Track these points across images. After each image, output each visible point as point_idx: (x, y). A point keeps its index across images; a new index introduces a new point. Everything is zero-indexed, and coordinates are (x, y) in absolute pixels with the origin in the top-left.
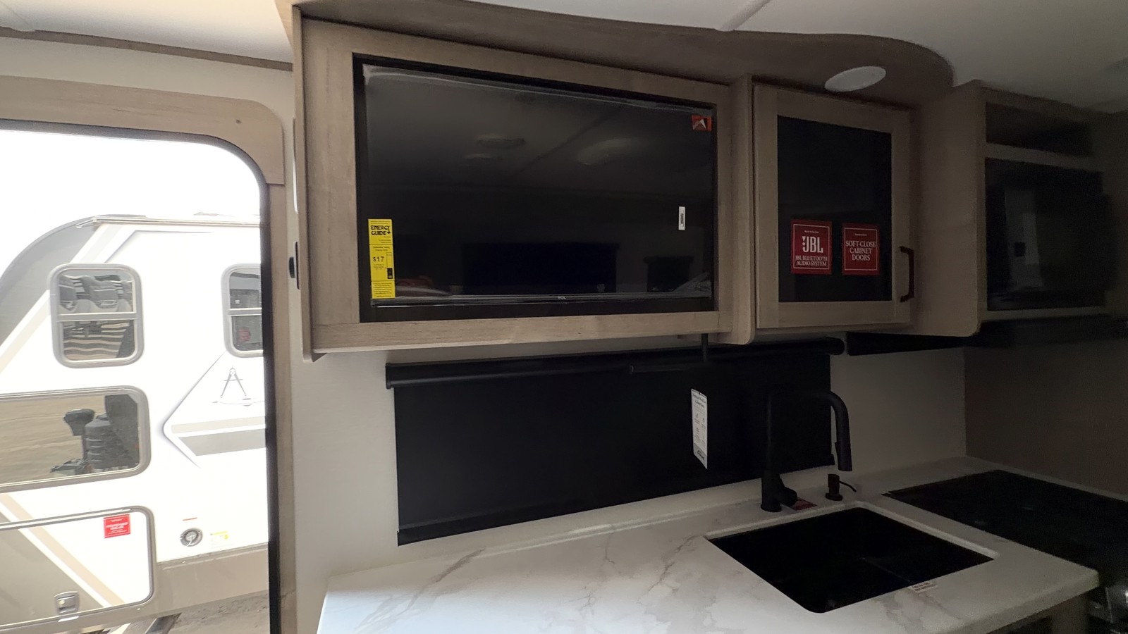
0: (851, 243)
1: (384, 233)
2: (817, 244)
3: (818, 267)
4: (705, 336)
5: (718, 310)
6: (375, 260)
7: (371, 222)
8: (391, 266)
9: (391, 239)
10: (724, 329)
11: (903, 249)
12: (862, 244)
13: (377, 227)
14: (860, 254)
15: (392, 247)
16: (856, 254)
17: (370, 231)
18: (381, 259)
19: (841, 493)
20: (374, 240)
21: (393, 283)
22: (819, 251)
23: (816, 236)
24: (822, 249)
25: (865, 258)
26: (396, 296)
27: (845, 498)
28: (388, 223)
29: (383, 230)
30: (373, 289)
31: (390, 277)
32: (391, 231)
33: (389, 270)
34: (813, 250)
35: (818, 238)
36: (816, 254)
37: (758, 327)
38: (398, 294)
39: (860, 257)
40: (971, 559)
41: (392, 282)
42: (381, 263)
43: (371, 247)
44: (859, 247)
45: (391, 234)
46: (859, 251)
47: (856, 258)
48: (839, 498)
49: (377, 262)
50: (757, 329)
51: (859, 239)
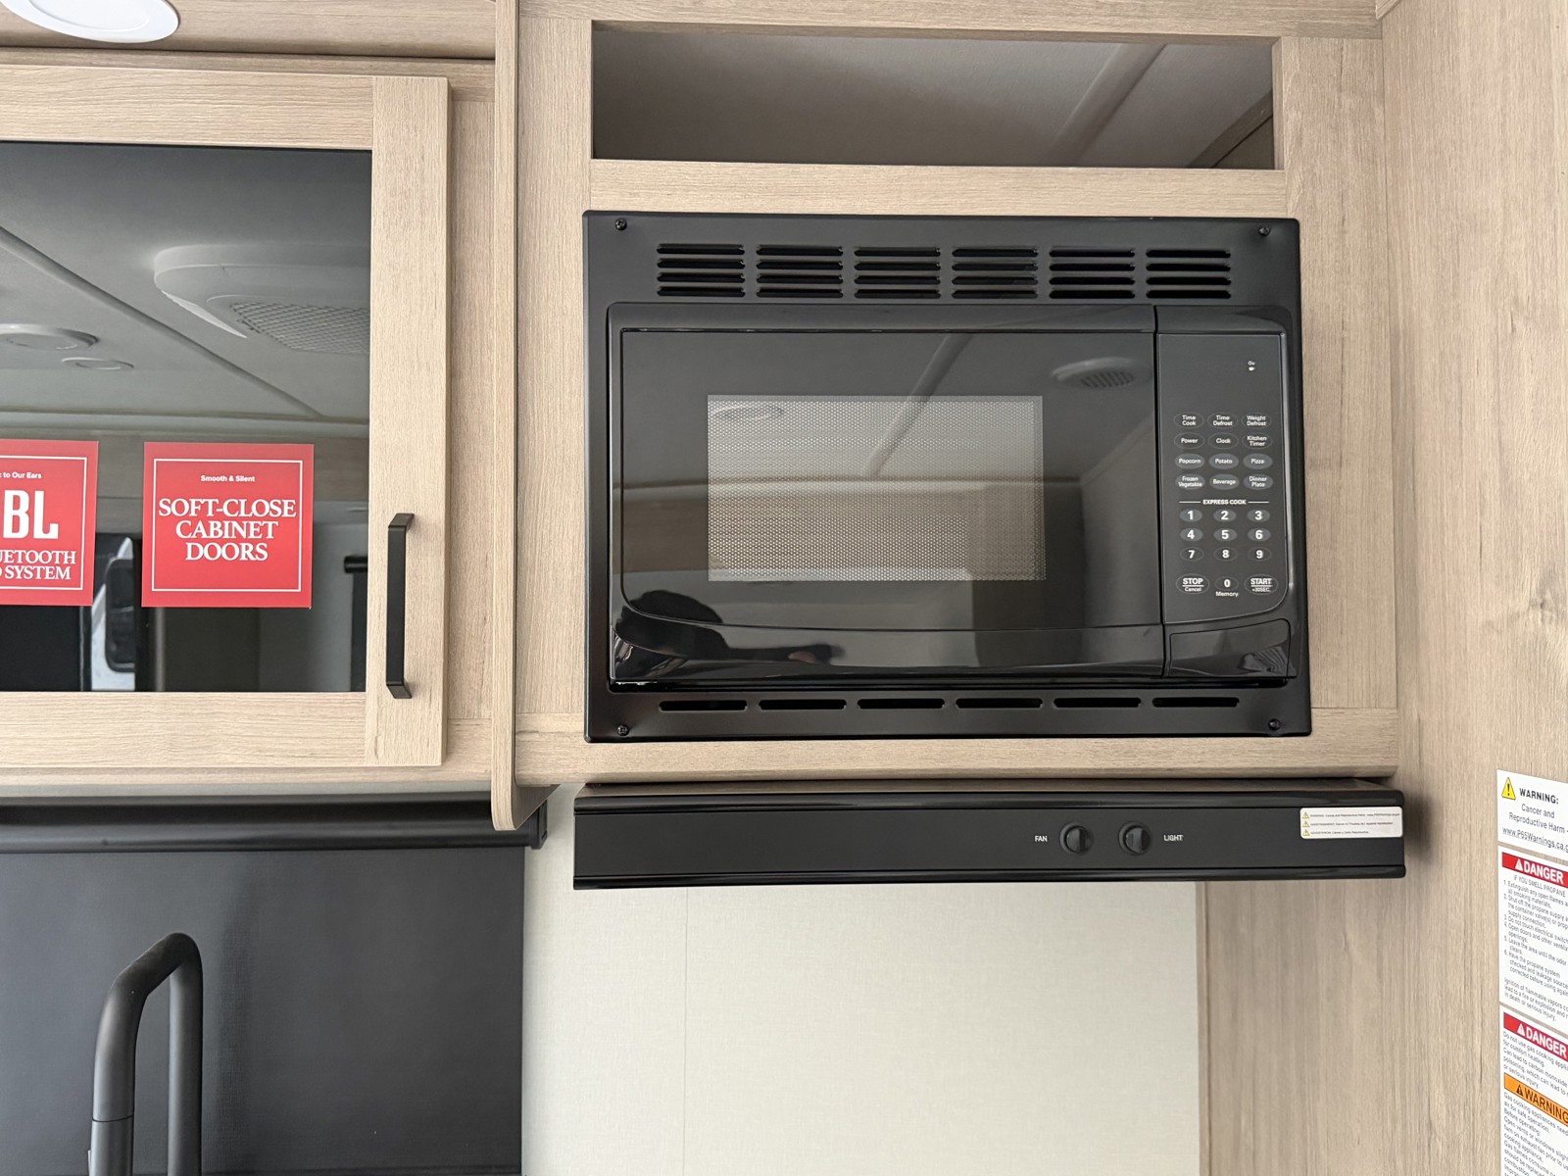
0: (180, 508)
2: (31, 513)
3: (34, 582)
12: (233, 508)
14: (221, 542)
16: (204, 542)
22: (39, 534)
23: (30, 487)
24: (54, 529)
25: (245, 552)
34: (16, 528)
35: (39, 496)
36: (29, 542)
39: (221, 551)
44: (220, 517)
46: (216, 530)
47: (204, 551)
51: (221, 492)
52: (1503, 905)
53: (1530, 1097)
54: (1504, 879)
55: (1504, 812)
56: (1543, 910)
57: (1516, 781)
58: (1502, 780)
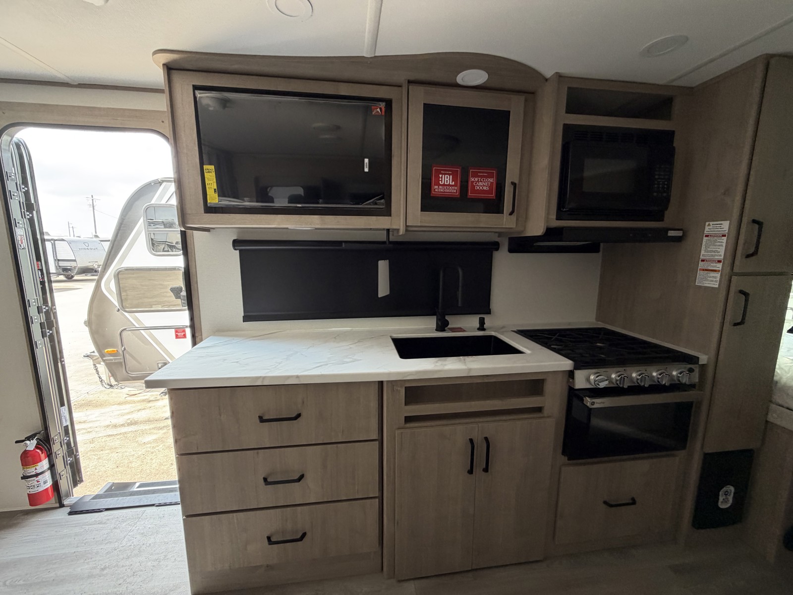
0: (474, 179)
2: (449, 179)
3: (450, 193)
4: (388, 231)
5: (391, 215)
7: (206, 167)
8: (216, 188)
9: (214, 175)
12: (483, 180)
13: (208, 169)
14: (481, 186)
15: (215, 179)
16: (478, 186)
17: (205, 171)
18: (211, 184)
20: (206, 175)
22: (451, 184)
23: (449, 175)
24: (453, 182)
25: (485, 188)
26: (219, 202)
27: (485, 330)
28: (212, 167)
29: (210, 171)
30: (208, 198)
32: (214, 171)
34: (447, 182)
35: (451, 176)
36: (449, 185)
38: (219, 200)
39: (481, 188)
41: (217, 195)
43: (206, 179)
44: (481, 181)
47: (478, 188)
49: (209, 186)
50: (407, 226)
51: (481, 177)
52: (704, 243)
53: (706, 270)
54: (705, 239)
55: (707, 228)
56: (715, 241)
57: (711, 223)
58: (707, 223)
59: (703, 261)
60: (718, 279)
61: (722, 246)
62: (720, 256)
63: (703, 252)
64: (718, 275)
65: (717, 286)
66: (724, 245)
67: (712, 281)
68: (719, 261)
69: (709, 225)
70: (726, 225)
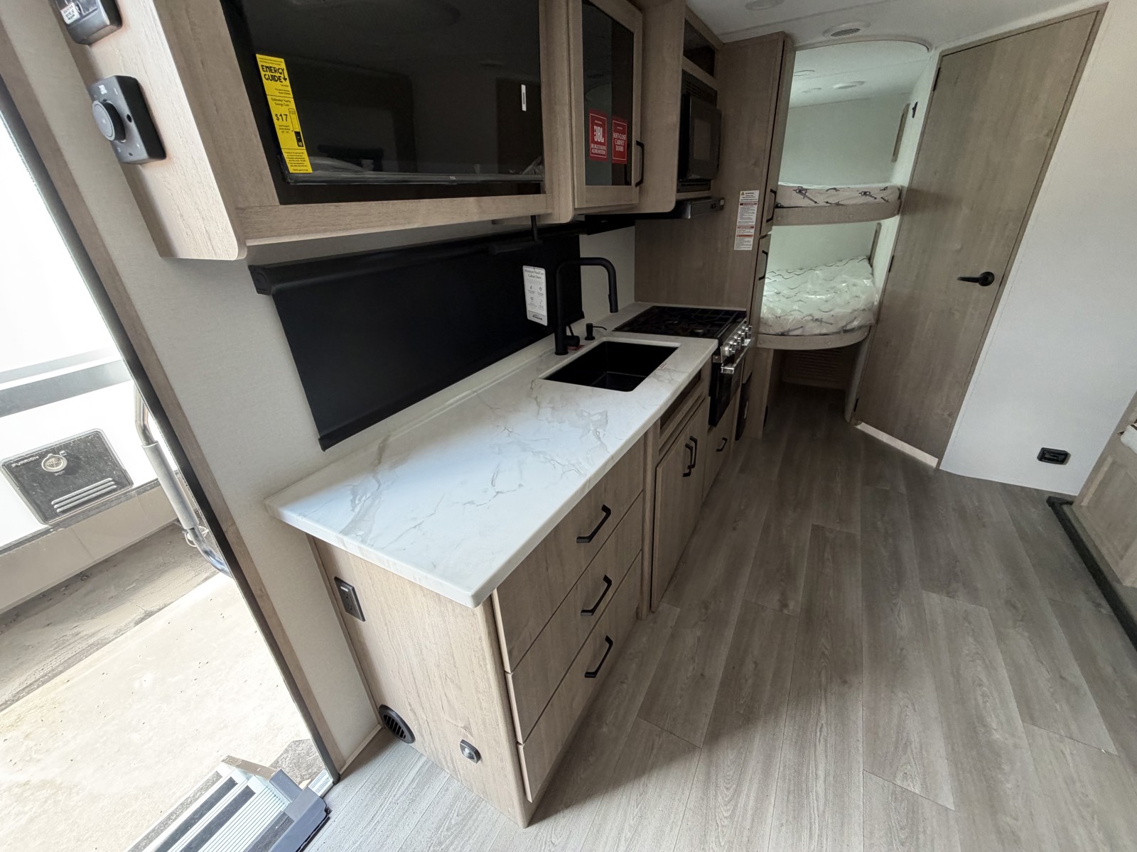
0: (616, 135)
1: (279, 78)
2: (601, 134)
3: (604, 155)
4: (533, 218)
5: (544, 193)
6: (278, 119)
7: (262, 60)
8: (298, 129)
9: (290, 89)
10: (549, 211)
11: (638, 143)
12: (620, 136)
13: (269, 68)
14: (619, 146)
15: (292, 101)
17: (263, 73)
18: (284, 117)
19: (594, 335)
20: (271, 88)
21: (305, 152)
22: (602, 141)
23: (601, 126)
24: (603, 139)
25: (621, 149)
26: (314, 169)
27: (596, 338)
29: (277, 75)
30: (287, 161)
31: (300, 144)
32: (287, 77)
33: (297, 134)
34: (599, 139)
35: (602, 129)
37: (576, 207)
38: (314, 167)
39: (619, 148)
40: (669, 351)
41: (304, 150)
42: (284, 123)
43: (269, 98)
44: (619, 139)
45: (288, 82)
46: (619, 142)
47: (617, 148)
48: (593, 338)
49: (281, 122)
50: (575, 209)
51: (619, 131)
52: (739, 211)
53: (742, 236)
54: (740, 206)
55: (741, 197)
56: (748, 209)
57: (745, 192)
58: (741, 192)
59: (739, 227)
60: (752, 243)
61: (754, 213)
62: (752, 222)
63: (739, 220)
64: (751, 239)
65: (751, 249)
66: (756, 212)
67: (747, 245)
68: (752, 227)
69: (743, 194)
70: (756, 194)
